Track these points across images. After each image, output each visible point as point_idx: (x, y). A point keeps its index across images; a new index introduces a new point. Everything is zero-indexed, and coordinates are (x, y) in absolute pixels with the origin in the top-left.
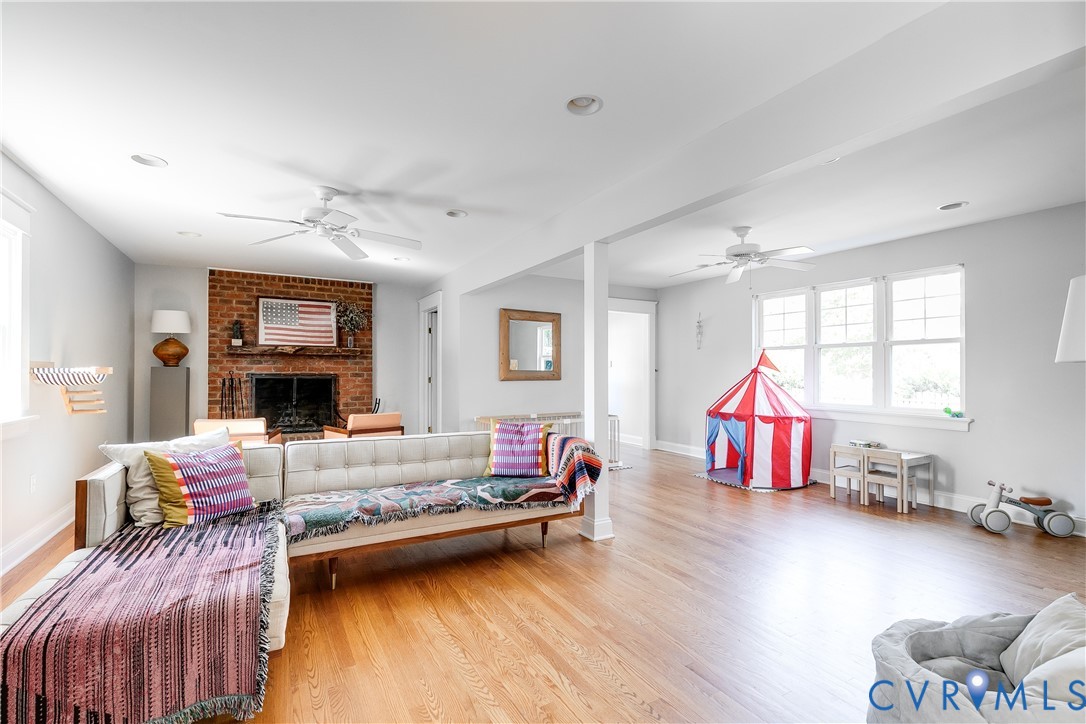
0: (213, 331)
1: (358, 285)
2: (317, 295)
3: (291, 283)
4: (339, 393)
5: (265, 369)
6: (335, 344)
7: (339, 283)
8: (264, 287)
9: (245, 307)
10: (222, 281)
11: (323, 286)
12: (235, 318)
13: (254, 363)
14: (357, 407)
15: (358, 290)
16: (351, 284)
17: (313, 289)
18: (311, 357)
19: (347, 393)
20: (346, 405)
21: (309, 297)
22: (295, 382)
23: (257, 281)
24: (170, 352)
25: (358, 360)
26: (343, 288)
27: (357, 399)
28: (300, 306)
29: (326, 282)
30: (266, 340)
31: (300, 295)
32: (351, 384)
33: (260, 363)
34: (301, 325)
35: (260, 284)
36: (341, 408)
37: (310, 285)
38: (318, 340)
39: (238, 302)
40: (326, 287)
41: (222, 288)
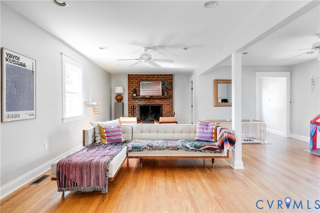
0: (129, 92)
1: (168, 75)
2: (156, 79)
3: (149, 76)
4: (163, 110)
5: (142, 103)
6: (161, 95)
7: (162, 75)
8: (142, 78)
9: (137, 84)
10: (131, 77)
11: (158, 76)
12: (134, 88)
13: (139, 101)
14: (168, 115)
15: (168, 77)
16: (166, 75)
17: (155, 77)
18: (154, 99)
19: (165, 110)
20: (165, 114)
21: (154, 80)
22: (150, 107)
23: (140, 76)
24: (119, 98)
25: (168, 100)
26: (163, 76)
27: (168, 112)
28: (151, 83)
29: (159, 75)
30: (142, 94)
31: (151, 80)
32: (166, 108)
33: (141, 101)
34: (151, 89)
35: (141, 77)
36: (163, 115)
37: (154, 76)
38: (156, 93)
39: (135, 83)
40: (159, 77)
41: (131, 79)
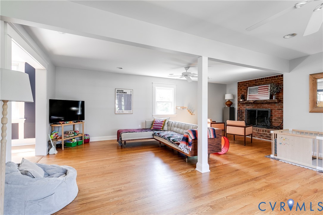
0: (238, 98)
1: (280, 76)
2: (265, 83)
3: (257, 81)
4: (272, 116)
5: (249, 107)
6: (268, 99)
7: (272, 77)
9: (245, 90)
12: (243, 94)
13: (247, 106)
14: (279, 121)
15: (280, 78)
17: (264, 81)
18: (263, 103)
19: (275, 116)
20: (275, 120)
21: (262, 84)
22: (257, 111)
23: (248, 83)
24: (230, 104)
25: (280, 104)
26: (274, 78)
27: (279, 118)
28: (259, 87)
30: (249, 99)
31: (260, 84)
32: (277, 113)
33: (249, 105)
35: (249, 83)
36: (273, 121)
37: (263, 80)
38: (263, 98)
39: (244, 89)
40: (268, 79)
41: (241, 86)
